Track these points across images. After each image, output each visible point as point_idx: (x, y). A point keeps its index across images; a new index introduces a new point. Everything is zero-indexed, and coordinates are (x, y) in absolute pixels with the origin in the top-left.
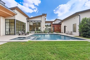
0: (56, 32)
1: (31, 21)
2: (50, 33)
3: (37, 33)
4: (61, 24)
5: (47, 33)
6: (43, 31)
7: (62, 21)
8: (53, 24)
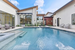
0: (48, 25)
1: (22, 14)
2: (42, 26)
3: (28, 26)
4: (52, 17)
5: (39, 27)
6: (34, 25)
7: (55, 13)
8: (45, 17)
